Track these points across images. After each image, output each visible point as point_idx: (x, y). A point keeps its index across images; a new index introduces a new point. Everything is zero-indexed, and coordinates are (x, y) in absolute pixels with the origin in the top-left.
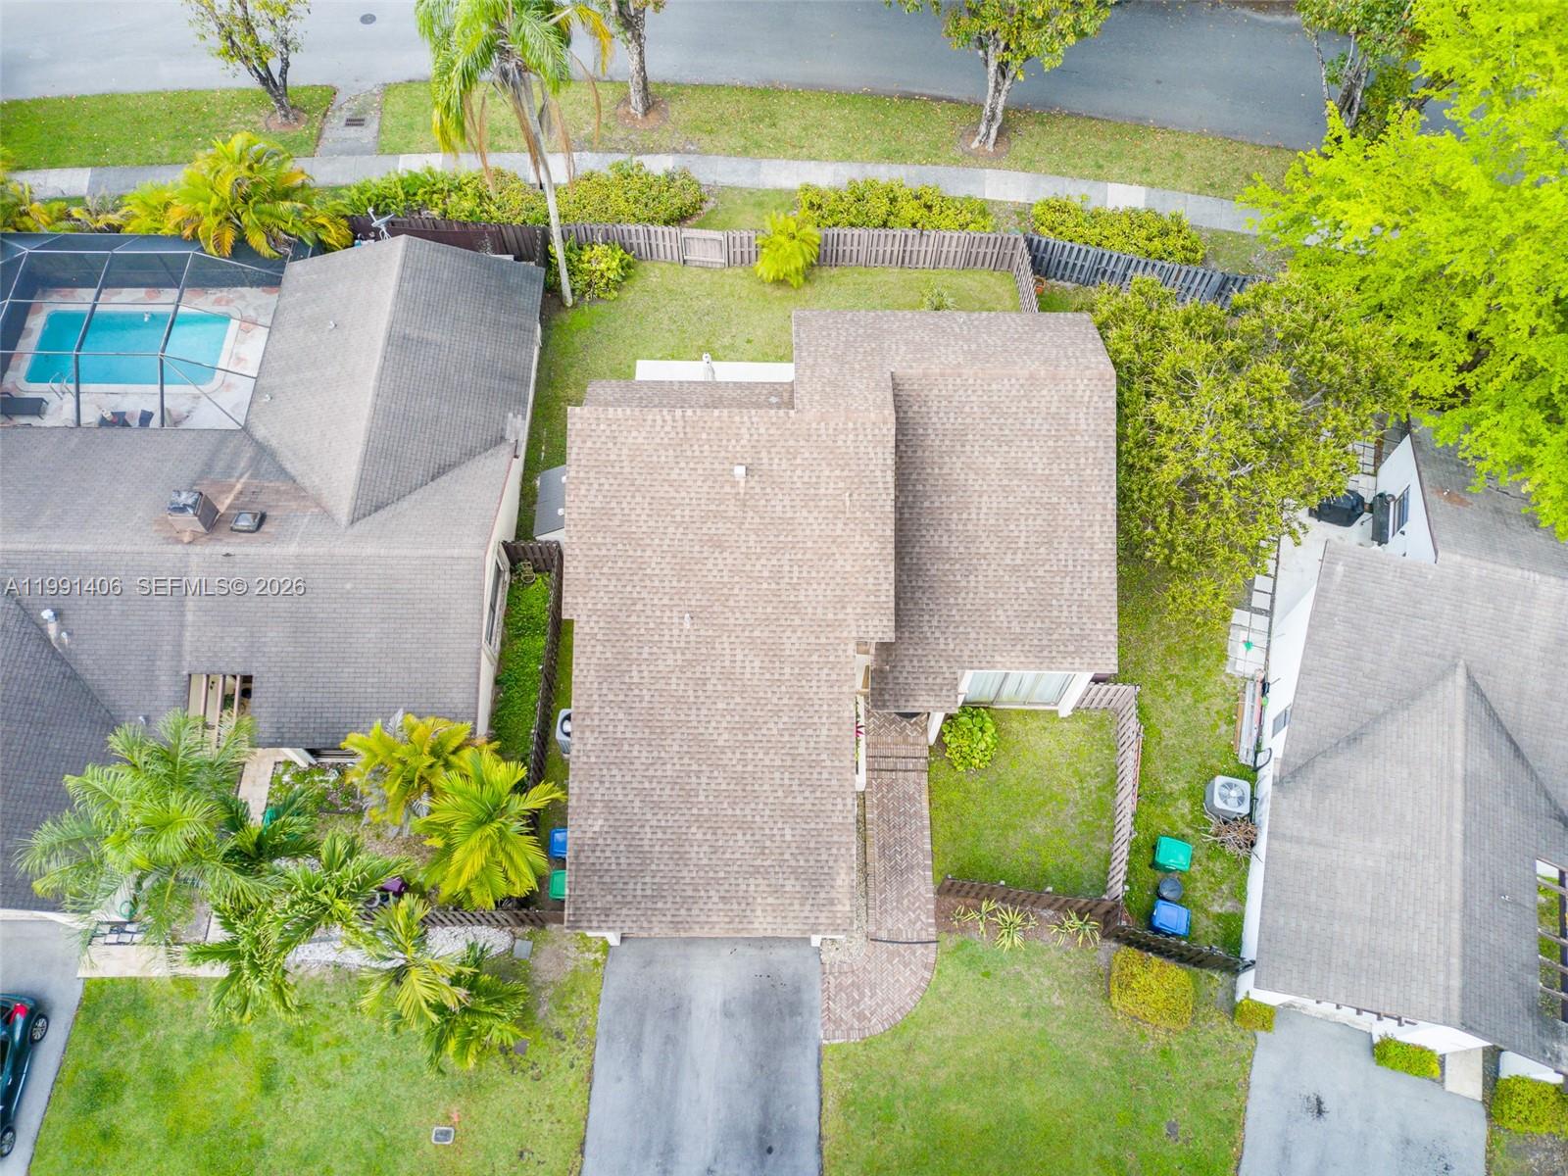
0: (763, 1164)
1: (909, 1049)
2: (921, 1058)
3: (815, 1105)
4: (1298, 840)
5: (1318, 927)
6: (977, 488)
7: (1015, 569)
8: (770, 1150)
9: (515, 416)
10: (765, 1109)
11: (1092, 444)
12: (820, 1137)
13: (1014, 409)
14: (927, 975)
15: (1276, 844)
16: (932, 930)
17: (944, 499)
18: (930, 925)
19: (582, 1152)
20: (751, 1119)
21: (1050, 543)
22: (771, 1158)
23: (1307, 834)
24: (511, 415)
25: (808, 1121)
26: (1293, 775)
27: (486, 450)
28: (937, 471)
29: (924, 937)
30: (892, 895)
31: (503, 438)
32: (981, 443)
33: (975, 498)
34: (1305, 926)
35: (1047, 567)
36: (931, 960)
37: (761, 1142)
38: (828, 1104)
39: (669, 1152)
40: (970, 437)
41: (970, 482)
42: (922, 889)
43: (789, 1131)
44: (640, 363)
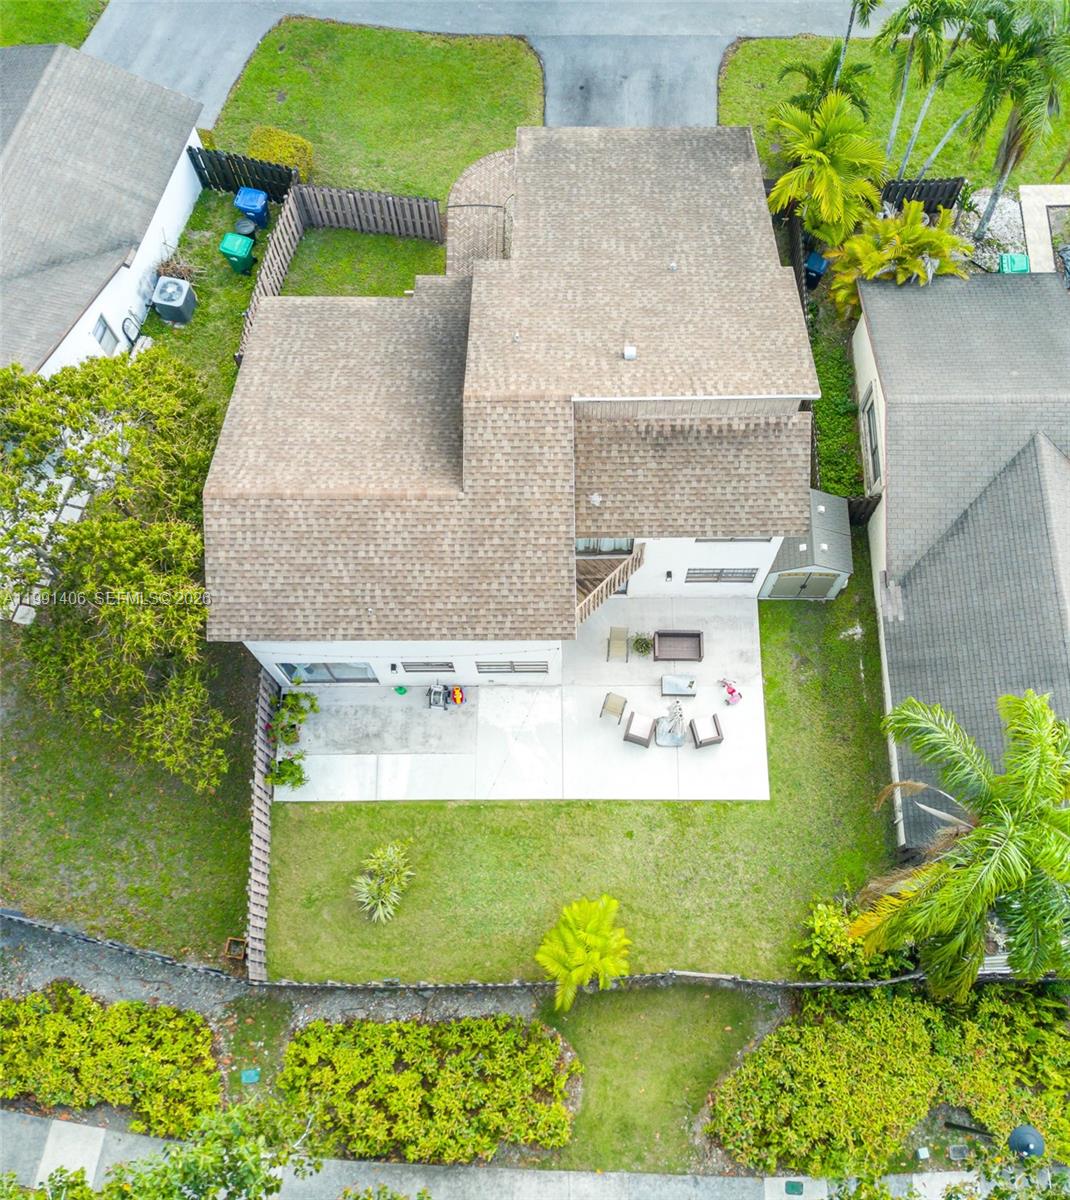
0: (587, 80)
1: (476, 143)
2: (466, 137)
3: (549, 111)
4: (133, 195)
5: (141, 130)
6: (377, 409)
7: (347, 356)
8: (582, 88)
9: (896, 618)
10: (586, 110)
11: (245, 439)
12: (545, 96)
13: (326, 464)
14: (457, 185)
15: (153, 196)
16: (450, 214)
17: (413, 401)
18: (452, 218)
19: (719, 88)
20: (596, 104)
21: (307, 373)
22: (581, 84)
23: (124, 198)
24: (901, 618)
25: (553, 104)
27: (918, 564)
28: (418, 420)
29: (458, 210)
30: (483, 237)
31: (903, 585)
32: (368, 439)
33: (379, 402)
34: (150, 133)
35: (313, 358)
36: (453, 195)
37: (589, 91)
38: (538, 113)
39: (656, 85)
40: (379, 444)
41: (383, 412)
42: (457, 242)
43: (568, 97)
44: (763, 794)
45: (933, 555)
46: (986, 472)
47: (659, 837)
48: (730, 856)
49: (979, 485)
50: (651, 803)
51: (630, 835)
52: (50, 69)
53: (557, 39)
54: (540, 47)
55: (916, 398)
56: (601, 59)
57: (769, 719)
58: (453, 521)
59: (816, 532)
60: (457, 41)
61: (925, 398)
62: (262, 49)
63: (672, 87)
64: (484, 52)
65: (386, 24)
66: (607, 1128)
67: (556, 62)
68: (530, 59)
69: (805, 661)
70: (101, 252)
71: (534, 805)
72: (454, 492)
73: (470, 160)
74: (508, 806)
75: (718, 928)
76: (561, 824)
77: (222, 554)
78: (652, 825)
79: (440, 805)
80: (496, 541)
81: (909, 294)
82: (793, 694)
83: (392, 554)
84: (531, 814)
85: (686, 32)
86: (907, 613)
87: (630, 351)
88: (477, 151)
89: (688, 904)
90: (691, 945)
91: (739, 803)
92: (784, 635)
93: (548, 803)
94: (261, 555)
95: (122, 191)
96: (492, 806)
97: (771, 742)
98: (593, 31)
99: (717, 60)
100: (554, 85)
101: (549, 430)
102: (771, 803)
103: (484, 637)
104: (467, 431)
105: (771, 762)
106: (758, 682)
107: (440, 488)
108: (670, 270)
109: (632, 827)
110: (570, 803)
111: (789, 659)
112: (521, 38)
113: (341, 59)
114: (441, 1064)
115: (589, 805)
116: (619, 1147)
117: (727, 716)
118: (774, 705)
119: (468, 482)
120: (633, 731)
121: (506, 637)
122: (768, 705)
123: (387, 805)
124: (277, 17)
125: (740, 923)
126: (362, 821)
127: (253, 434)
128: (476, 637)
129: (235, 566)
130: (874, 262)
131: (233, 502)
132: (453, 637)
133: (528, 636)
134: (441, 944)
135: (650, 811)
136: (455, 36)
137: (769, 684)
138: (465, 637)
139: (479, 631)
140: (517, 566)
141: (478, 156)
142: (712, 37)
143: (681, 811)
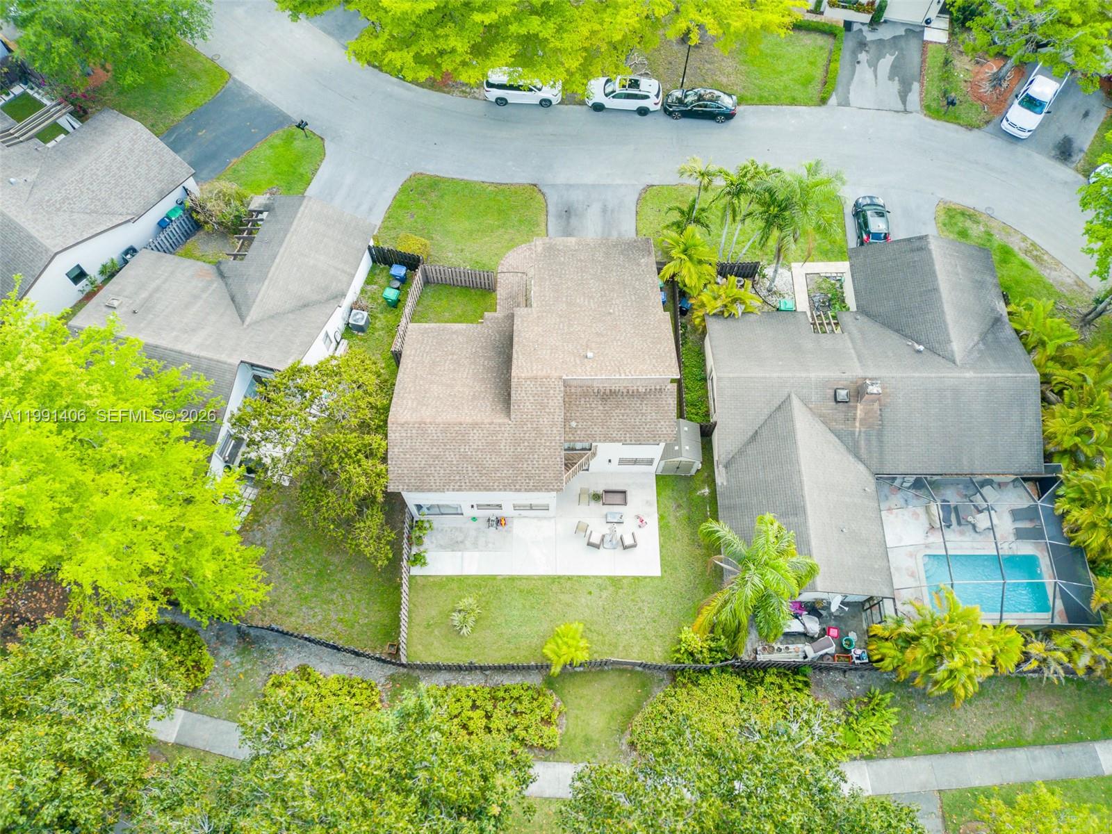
0: (569, 208)
1: (512, 240)
2: (506, 237)
3: (549, 224)
5: (346, 239)
6: (468, 380)
8: (566, 212)
9: (722, 484)
10: (568, 223)
11: (405, 395)
12: (547, 215)
13: (445, 407)
14: (502, 262)
16: (499, 276)
17: (486, 376)
18: (500, 278)
19: (637, 212)
20: (574, 221)
21: (434, 362)
22: (566, 209)
23: (339, 273)
24: (726, 484)
25: (552, 220)
26: (336, 297)
27: (733, 457)
29: (503, 274)
30: (515, 288)
31: (726, 467)
32: (465, 395)
33: (469, 377)
35: (436, 355)
36: (500, 267)
37: (570, 214)
38: (544, 224)
39: (604, 210)
40: (470, 397)
41: (472, 382)
42: (502, 290)
43: (559, 216)
44: (658, 573)
45: (741, 452)
46: (766, 412)
47: (605, 594)
48: (640, 604)
49: (763, 418)
50: (601, 577)
51: (590, 593)
52: (302, 208)
53: (553, 186)
54: (544, 190)
55: (731, 375)
56: (576, 196)
57: (661, 535)
58: (506, 435)
59: (683, 440)
60: (501, 187)
61: (736, 375)
62: (402, 190)
63: (613, 211)
64: (516, 193)
65: (466, 178)
66: (578, 741)
67: (553, 198)
68: (540, 196)
69: (679, 506)
70: (328, 300)
71: (541, 578)
72: (506, 420)
73: (509, 249)
74: (528, 578)
75: (634, 640)
76: (555, 587)
77: (396, 450)
78: (601, 588)
79: (494, 577)
80: (526, 444)
81: (730, 322)
82: (673, 522)
83: (477, 450)
84: (540, 582)
85: (619, 182)
86: (728, 481)
87: (590, 355)
88: (512, 244)
89: (619, 628)
90: (621, 648)
91: (645, 578)
92: (668, 492)
93: (548, 577)
94: (415, 450)
95: (338, 269)
96: (520, 578)
97: (662, 547)
98: (572, 182)
99: (636, 196)
100: (552, 209)
101: (552, 392)
102: (662, 577)
103: (520, 490)
104: (513, 393)
105: (661, 556)
106: (656, 516)
107: (501, 419)
108: (610, 314)
109: (591, 589)
110: (559, 577)
111: (671, 505)
112: (535, 185)
113: (442, 197)
114: (495, 707)
115: (569, 578)
116: (584, 750)
117: (640, 533)
118: (663, 527)
119: (513, 416)
120: (592, 540)
121: (530, 490)
122: (660, 528)
123: (467, 577)
124: (409, 173)
125: (645, 638)
126: (454, 585)
127: (410, 393)
128: (516, 490)
129: (402, 456)
130: (713, 306)
131: (402, 425)
132: (505, 490)
133: (540, 490)
134: (495, 647)
135: (600, 581)
136: (501, 184)
137: (661, 518)
138: (511, 490)
139: (518, 487)
140: (536, 456)
141: (512, 247)
142: (633, 185)
143: (615, 581)
